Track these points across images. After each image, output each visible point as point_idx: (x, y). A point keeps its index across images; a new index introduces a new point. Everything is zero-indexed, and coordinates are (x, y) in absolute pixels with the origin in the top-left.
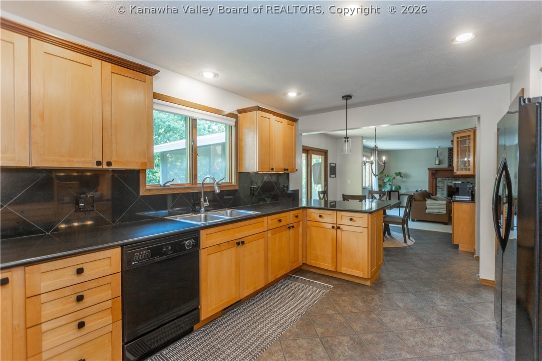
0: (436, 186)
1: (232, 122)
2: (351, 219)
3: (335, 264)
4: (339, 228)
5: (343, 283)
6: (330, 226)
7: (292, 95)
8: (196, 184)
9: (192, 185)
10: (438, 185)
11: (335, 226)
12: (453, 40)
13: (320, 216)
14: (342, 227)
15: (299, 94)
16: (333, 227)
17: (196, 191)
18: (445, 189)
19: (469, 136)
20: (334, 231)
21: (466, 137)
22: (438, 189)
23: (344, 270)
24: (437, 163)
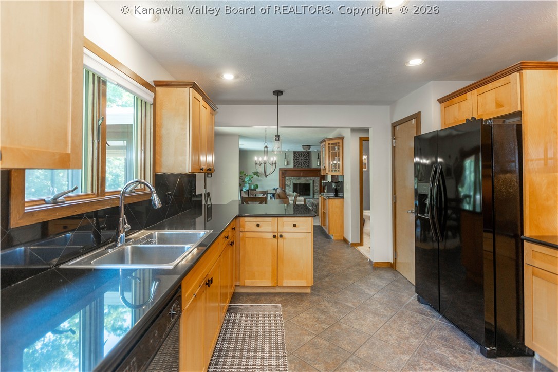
0: (285, 184)
1: (148, 96)
2: (295, 225)
3: (276, 278)
4: (281, 236)
5: (286, 297)
6: (271, 235)
7: (229, 77)
8: (103, 193)
9: (98, 196)
10: (286, 183)
11: (276, 234)
12: (408, 62)
13: (258, 225)
14: (284, 234)
15: (237, 77)
16: (274, 236)
17: (108, 207)
18: (292, 186)
19: (338, 143)
20: (275, 240)
21: (335, 144)
22: (286, 187)
23: (286, 283)
24: (286, 164)
